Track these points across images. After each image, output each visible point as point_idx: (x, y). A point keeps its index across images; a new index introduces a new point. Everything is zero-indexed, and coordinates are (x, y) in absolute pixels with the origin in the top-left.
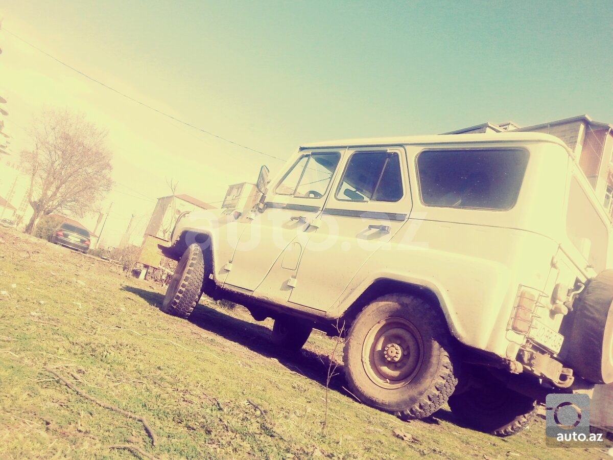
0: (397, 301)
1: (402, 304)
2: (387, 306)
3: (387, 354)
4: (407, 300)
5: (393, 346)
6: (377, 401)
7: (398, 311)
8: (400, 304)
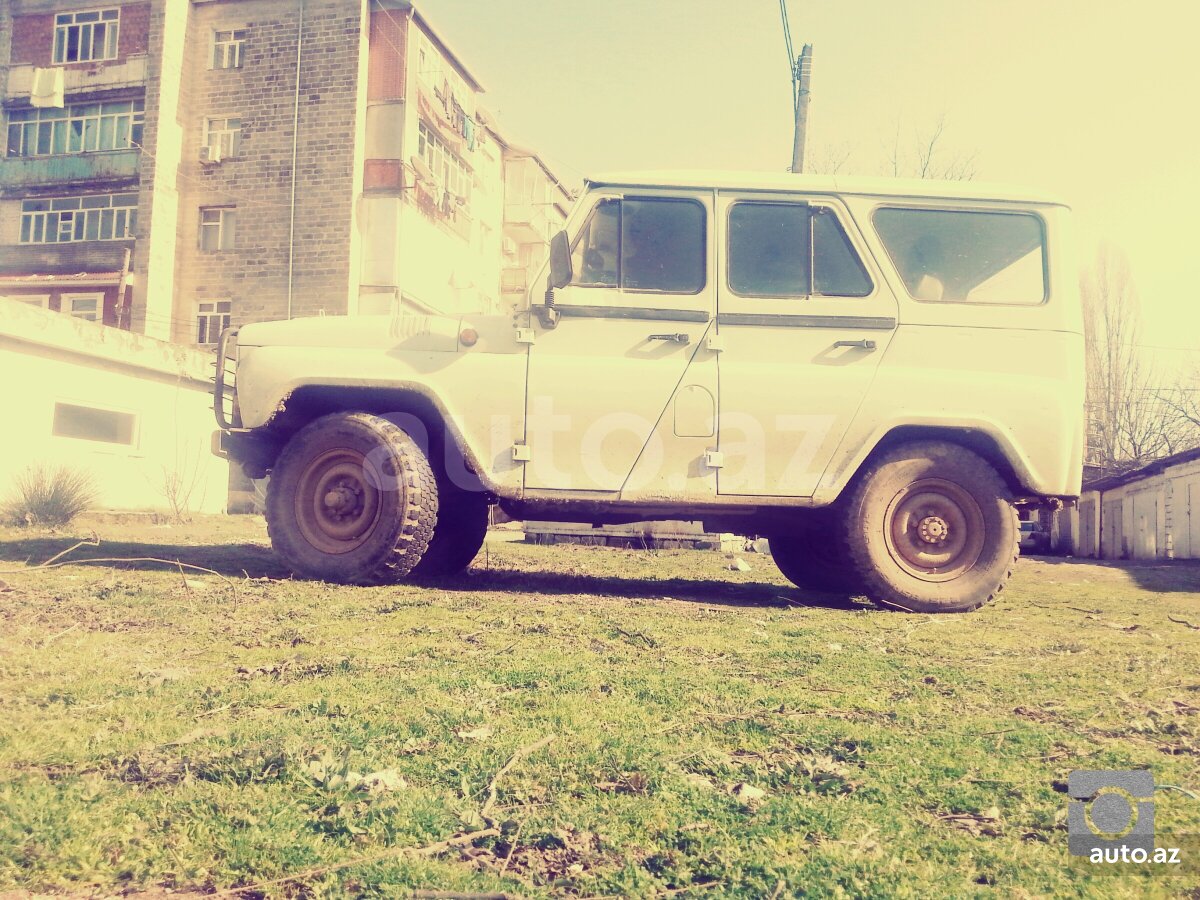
0: (927, 455)
1: (936, 459)
2: (912, 467)
3: (929, 534)
4: (941, 451)
5: (933, 521)
6: (943, 601)
7: (929, 469)
8: (932, 460)
